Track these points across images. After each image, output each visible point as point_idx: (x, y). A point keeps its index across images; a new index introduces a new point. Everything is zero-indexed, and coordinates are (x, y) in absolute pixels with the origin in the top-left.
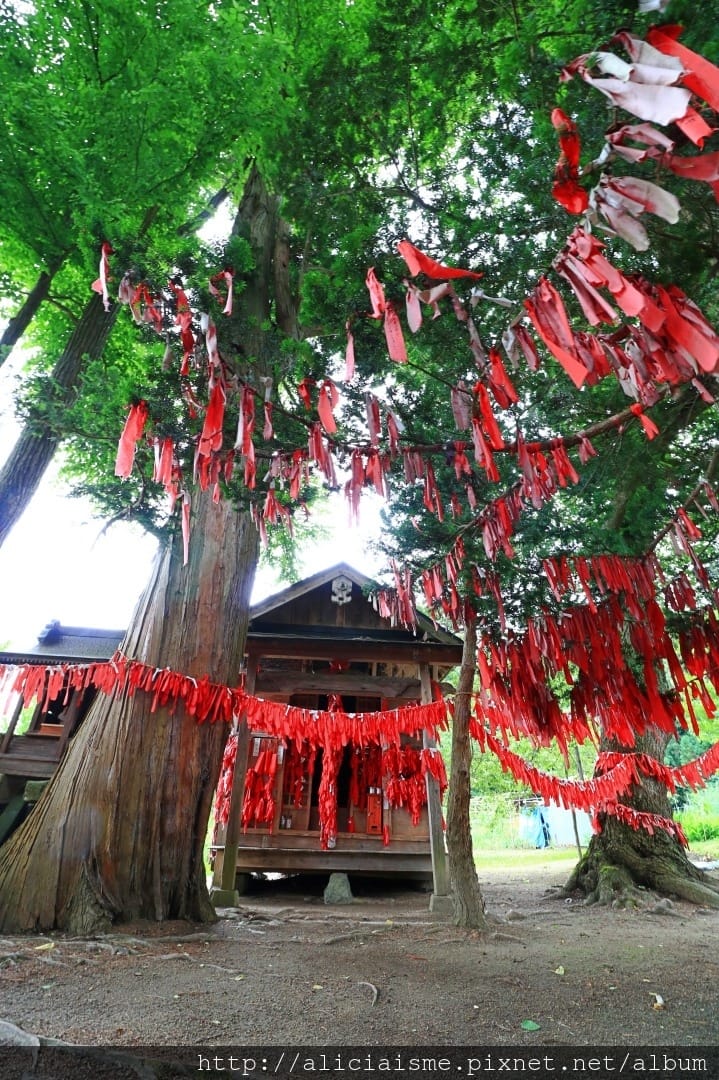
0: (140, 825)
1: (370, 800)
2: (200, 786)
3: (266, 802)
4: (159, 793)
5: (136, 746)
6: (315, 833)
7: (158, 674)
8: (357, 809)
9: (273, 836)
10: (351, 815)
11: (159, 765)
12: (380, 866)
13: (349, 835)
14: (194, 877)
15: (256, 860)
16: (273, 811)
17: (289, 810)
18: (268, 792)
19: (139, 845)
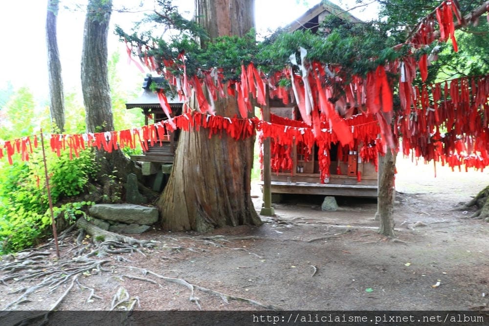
0: (217, 190)
1: (350, 158)
2: (243, 170)
3: (287, 160)
4: (223, 176)
5: (207, 155)
6: (317, 175)
7: (209, 117)
8: (342, 162)
9: (293, 177)
10: (339, 165)
11: (220, 163)
12: (353, 194)
13: (337, 176)
14: (248, 208)
15: (284, 189)
16: (292, 165)
17: (302, 163)
18: (288, 155)
19: (219, 198)
